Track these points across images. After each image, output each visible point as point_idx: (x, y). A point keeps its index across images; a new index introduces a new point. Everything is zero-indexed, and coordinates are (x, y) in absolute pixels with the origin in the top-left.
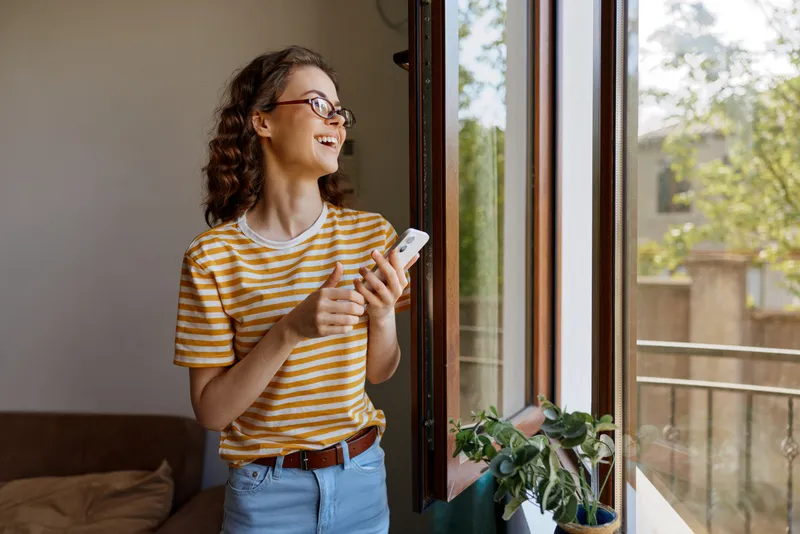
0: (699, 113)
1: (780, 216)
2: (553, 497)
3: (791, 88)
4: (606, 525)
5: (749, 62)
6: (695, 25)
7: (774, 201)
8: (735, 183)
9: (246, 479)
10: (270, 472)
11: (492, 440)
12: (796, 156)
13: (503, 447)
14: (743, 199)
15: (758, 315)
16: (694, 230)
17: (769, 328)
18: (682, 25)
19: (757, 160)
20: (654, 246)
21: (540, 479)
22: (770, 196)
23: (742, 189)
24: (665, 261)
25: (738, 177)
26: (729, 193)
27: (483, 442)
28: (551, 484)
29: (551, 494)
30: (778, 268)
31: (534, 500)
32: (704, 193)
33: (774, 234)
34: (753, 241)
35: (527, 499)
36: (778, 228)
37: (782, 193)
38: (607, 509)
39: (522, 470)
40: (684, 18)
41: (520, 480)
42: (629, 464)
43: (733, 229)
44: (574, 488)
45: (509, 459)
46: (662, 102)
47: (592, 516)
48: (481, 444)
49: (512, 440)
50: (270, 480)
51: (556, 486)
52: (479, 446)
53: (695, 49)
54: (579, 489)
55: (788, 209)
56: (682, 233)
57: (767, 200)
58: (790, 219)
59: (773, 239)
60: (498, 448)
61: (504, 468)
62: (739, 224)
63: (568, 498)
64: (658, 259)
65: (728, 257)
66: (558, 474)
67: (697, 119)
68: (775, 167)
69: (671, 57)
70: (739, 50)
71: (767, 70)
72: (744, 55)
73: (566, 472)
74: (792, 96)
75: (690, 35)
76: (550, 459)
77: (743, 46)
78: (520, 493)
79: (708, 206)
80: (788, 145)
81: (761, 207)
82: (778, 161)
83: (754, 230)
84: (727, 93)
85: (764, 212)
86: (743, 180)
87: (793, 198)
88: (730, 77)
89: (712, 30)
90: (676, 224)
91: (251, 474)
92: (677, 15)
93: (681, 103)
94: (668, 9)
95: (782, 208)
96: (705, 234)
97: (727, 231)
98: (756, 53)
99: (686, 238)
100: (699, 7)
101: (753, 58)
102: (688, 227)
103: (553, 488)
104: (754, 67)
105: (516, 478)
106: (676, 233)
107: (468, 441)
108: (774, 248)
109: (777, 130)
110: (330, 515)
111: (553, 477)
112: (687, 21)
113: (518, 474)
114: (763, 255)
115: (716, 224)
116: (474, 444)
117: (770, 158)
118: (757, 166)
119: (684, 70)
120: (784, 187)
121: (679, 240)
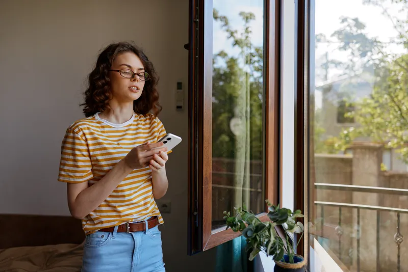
0: (357, 73)
1: (398, 124)
2: (272, 249)
3: (403, 60)
4: (298, 263)
5: (382, 47)
6: (354, 29)
7: (395, 117)
8: (375, 108)
9: (98, 239)
10: (110, 235)
11: (244, 222)
12: (406, 94)
13: (249, 224)
14: (380, 116)
15: (387, 174)
16: (355, 131)
17: (393, 180)
18: (348, 29)
19: (386, 96)
20: (335, 139)
21: (266, 240)
22: (393, 114)
23: (378, 111)
24: (340, 146)
25: (377, 105)
26: (372, 113)
27: (240, 223)
28: (272, 242)
29: (272, 248)
30: (398, 151)
31: (264, 251)
32: (359, 112)
33: (395, 133)
34: (385, 137)
35: (261, 250)
36: (397, 131)
37: (399, 113)
38: (300, 257)
39: (258, 235)
40: (349, 25)
41: (257, 240)
42: (311, 236)
43: (375, 130)
44: (283, 245)
45: (252, 230)
46: (339, 67)
47: (291, 259)
48: (239, 224)
49: (254, 222)
50: (110, 239)
51: (274, 244)
52: (238, 224)
53: (355, 41)
54: (286, 246)
55: (402, 121)
56: (349, 132)
57: (391, 116)
58: (403, 126)
59: (395, 136)
60: (247, 225)
61: (249, 234)
62: (378, 128)
63: (280, 250)
64: (336, 145)
65: (372, 144)
66: (275, 238)
67: (356, 76)
68: (395, 99)
69: (342, 44)
70: (376, 41)
71: (391, 51)
72: (379, 44)
73: (280, 238)
74: (403, 64)
75: (352, 34)
76: (271, 230)
77: (378, 40)
78: (257, 247)
79: (362, 119)
80: (401, 89)
81: (389, 120)
82: (397, 96)
83: (385, 131)
84: (371, 62)
85: (390, 122)
86: (379, 106)
87: (404, 115)
88: (372, 55)
89: (363, 31)
90: (346, 128)
91: (100, 236)
92: (346, 24)
93: (348, 68)
94: (340, 21)
95: (399, 120)
96: (360, 133)
97: (371, 132)
98: (385, 43)
99: (351, 135)
100: (356, 20)
101: (384, 45)
102: (351, 129)
103: (272, 244)
104: (384, 50)
105: (255, 239)
106: (345, 132)
107: (233, 222)
108: (395, 141)
109: (397, 82)
110: (138, 258)
111: (273, 239)
112: (351, 27)
113: (255, 237)
114: (390, 144)
115: (366, 128)
116: (235, 224)
117: (392, 95)
118: (386, 99)
119: (349, 51)
120: (400, 110)
121: (347, 136)
